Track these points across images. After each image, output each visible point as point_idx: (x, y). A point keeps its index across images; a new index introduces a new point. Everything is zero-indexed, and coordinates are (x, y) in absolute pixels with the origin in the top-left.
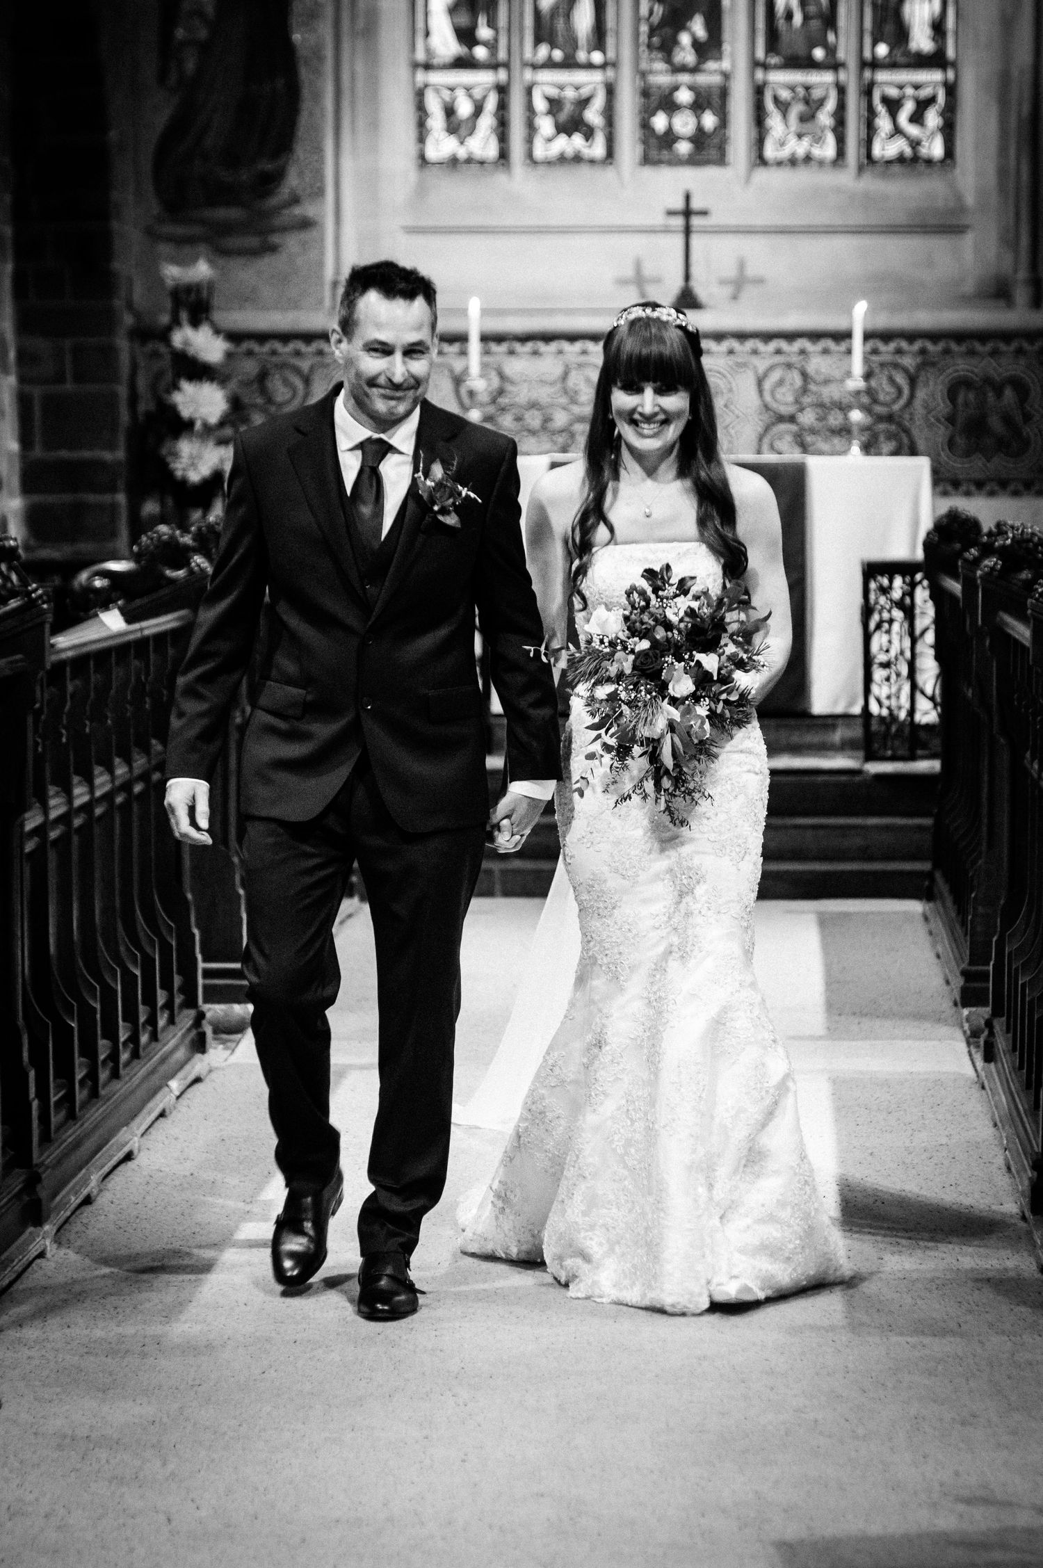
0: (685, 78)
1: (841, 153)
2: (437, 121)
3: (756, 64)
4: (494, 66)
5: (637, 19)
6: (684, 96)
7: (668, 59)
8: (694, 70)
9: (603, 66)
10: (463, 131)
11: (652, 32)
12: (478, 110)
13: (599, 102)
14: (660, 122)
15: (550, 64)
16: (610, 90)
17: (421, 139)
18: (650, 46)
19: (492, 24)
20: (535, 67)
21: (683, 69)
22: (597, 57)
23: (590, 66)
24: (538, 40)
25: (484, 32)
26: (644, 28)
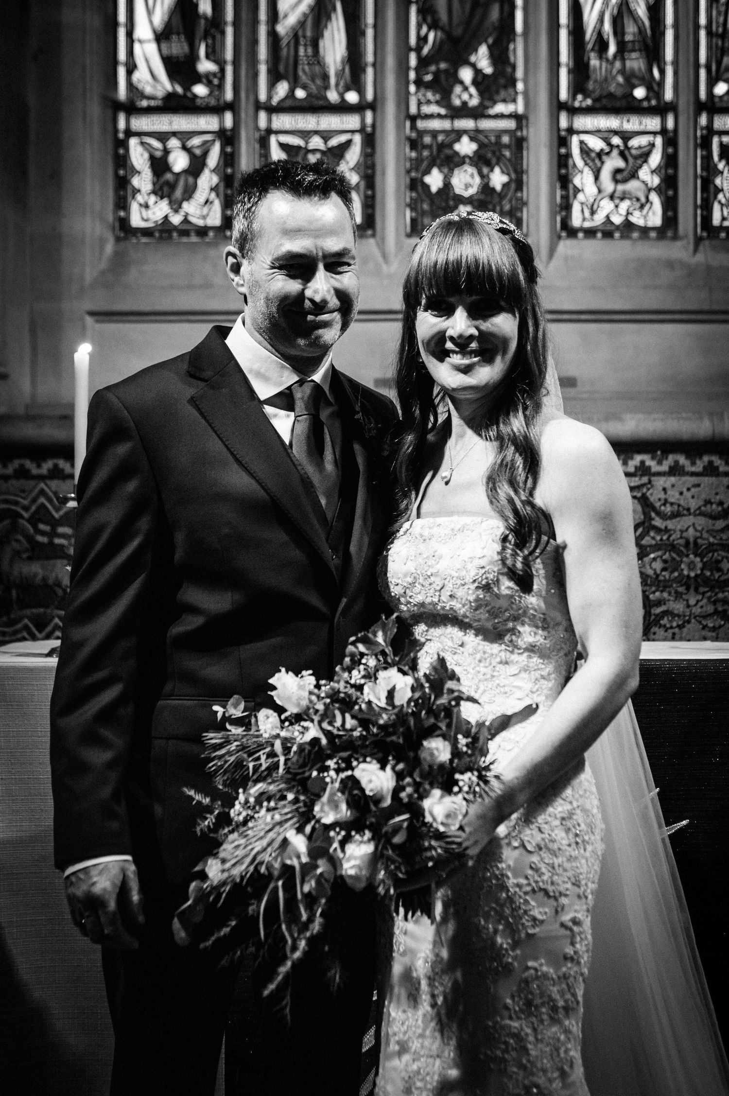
0: (468, 124)
1: (670, 220)
2: (143, 181)
3: (559, 106)
4: (218, 109)
5: (404, 49)
6: (466, 147)
7: (445, 100)
8: (477, 113)
9: (358, 109)
10: (178, 193)
11: (423, 63)
12: (197, 165)
13: (353, 155)
14: (434, 180)
15: (291, 106)
16: (370, 140)
17: (122, 204)
18: (419, 83)
19: (214, 55)
20: (272, 110)
21: (463, 111)
22: (352, 97)
23: (343, 108)
24: (275, 77)
25: (205, 66)
26: (413, 61)
